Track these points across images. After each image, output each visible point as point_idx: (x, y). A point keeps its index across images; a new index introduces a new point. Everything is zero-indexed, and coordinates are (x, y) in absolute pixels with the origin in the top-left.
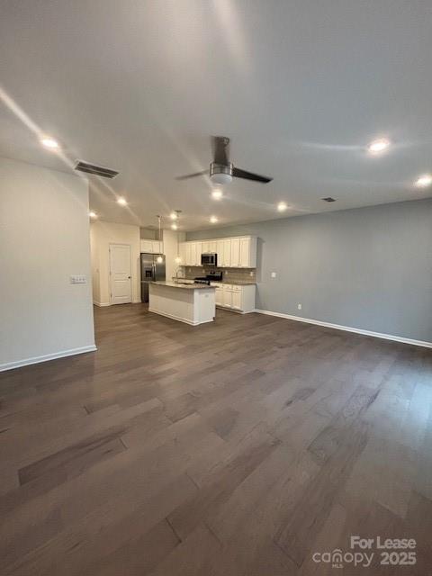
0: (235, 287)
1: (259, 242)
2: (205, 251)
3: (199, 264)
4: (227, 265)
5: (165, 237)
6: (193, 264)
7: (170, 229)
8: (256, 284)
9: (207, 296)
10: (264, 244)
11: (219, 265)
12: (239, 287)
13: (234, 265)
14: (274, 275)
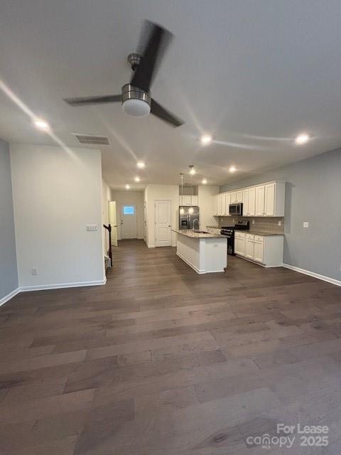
0: (257, 237)
1: (288, 187)
2: (233, 202)
3: (228, 214)
4: (252, 214)
5: (200, 192)
6: (223, 214)
7: (201, 185)
8: (284, 235)
9: (216, 246)
10: (293, 189)
11: (245, 214)
12: (261, 238)
13: (259, 214)
14: (306, 225)
